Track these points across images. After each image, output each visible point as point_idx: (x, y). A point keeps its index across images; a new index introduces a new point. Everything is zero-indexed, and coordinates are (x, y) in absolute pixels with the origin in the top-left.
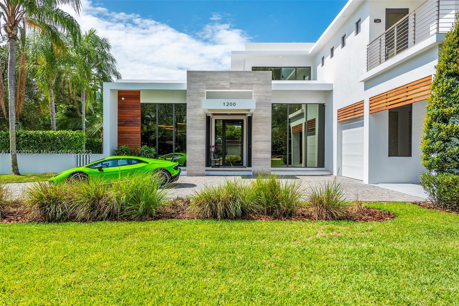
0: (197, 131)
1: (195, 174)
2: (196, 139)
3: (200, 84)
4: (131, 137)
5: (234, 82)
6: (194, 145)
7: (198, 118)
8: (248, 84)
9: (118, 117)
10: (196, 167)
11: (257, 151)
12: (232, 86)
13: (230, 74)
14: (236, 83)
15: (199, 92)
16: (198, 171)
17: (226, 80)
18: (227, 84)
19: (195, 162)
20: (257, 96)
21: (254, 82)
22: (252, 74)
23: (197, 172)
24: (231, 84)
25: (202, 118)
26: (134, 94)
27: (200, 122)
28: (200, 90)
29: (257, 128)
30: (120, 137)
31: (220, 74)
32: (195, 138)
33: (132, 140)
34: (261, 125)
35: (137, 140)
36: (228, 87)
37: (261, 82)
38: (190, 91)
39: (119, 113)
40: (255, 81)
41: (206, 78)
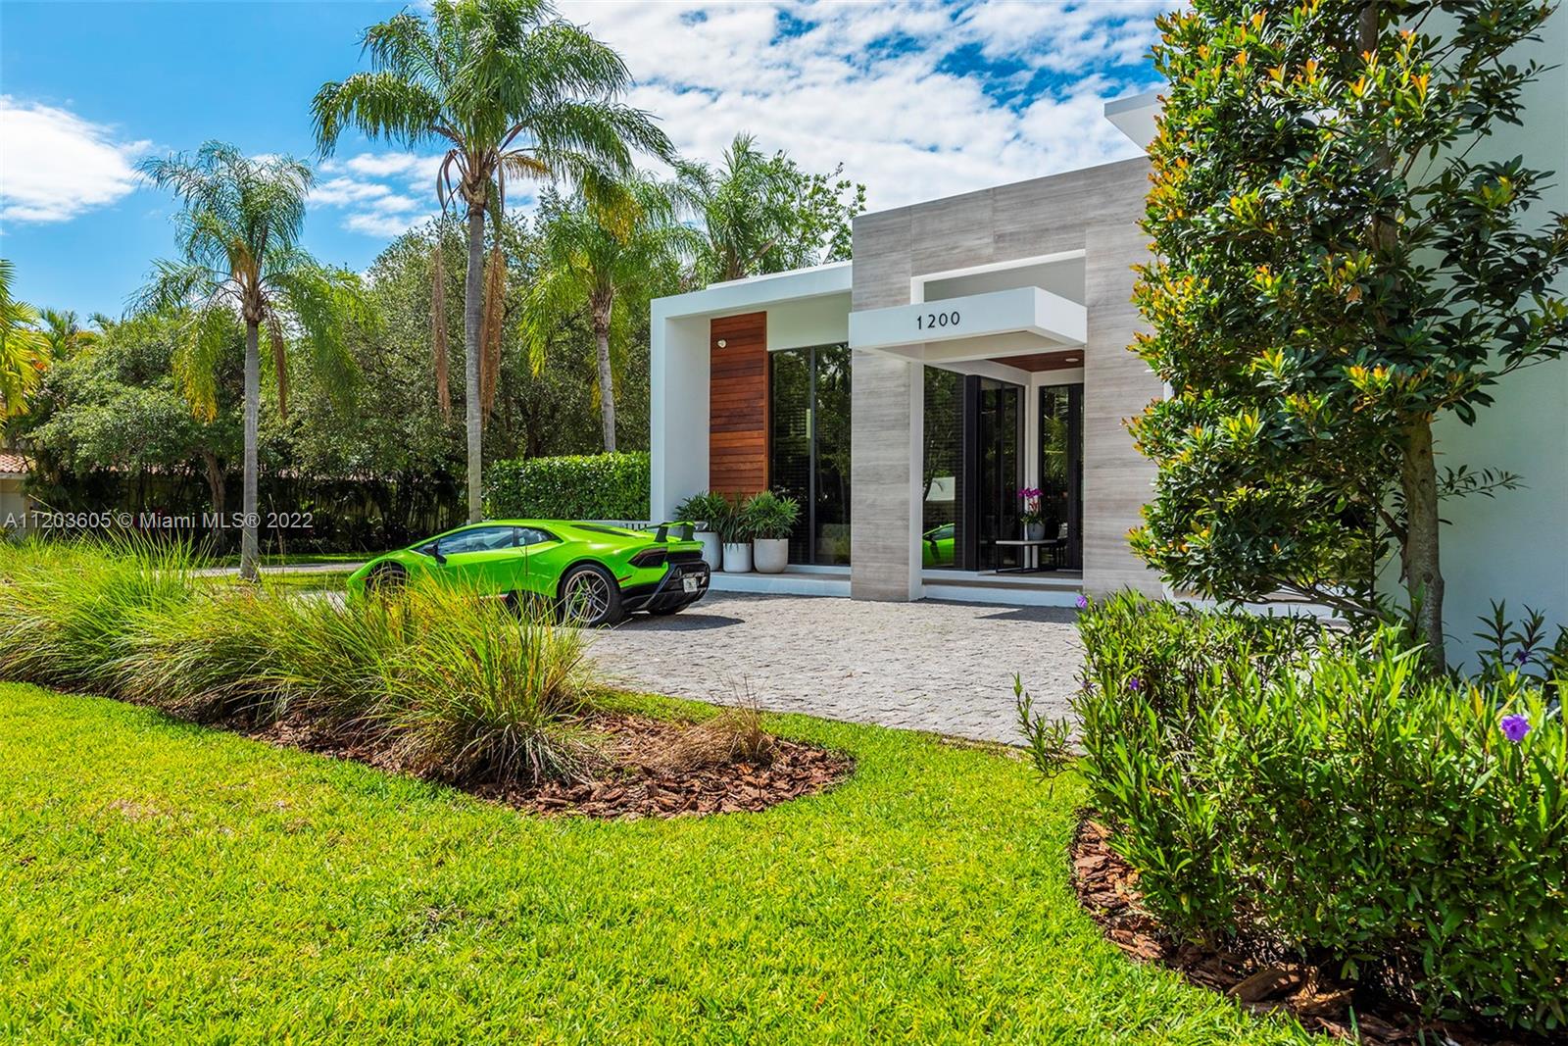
0: (884, 434)
1: (878, 591)
2: (881, 463)
3: (895, 256)
4: (743, 467)
5: (1010, 228)
6: (873, 487)
7: (888, 384)
8: (1064, 228)
9: (712, 402)
10: (880, 567)
11: (1101, 507)
12: (1001, 245)
13: (996, 201)
14: (1018, 233)
15: (891, 290)
16: (885, 581)
17: (981, 225)
18: (986, 240)
19: (876, 550)
20: (1099, 270)
21: (1092, 214)
22: (1082, 183)
23: (882, 587)
24: (1000, 238)
25: (898, 386)
26: (750, 326)
27: (893, 399)
28: (895, 280)
29: (1102, 409)
30: (715, 468)
31: (961, 207)
32: (877, 459)
33: (744, 475)
34: (1120, 396)
35: (758, 474)
36: (990, 251)
37: (1120, 210)
38: (863, 290)
39: (714, 390)
40: (1095, 207)
41: (913, 232)
